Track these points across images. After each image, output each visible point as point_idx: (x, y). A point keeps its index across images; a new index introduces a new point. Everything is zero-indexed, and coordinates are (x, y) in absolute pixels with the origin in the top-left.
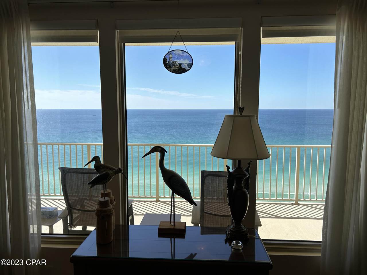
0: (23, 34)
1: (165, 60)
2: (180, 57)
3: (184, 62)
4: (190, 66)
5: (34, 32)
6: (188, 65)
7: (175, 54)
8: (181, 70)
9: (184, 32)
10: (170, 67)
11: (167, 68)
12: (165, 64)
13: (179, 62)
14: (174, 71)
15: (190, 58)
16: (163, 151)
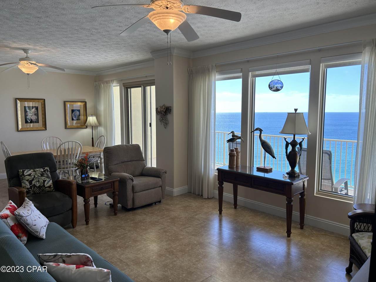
0: (213, 78)
1: (269, 85)
2: (277, 83)
3: (279, 86)
4: (282, 87)
5: (218, 76)
6: (281, 87)
7: (274, 82)
8: (277, 90)
9: (279, 70)
10: (272, 89)
11: (270, 89)
12: (269, 87)
13: (276, 86)
14: (274, 91)
15: (282, 83)
16: (261, 131)
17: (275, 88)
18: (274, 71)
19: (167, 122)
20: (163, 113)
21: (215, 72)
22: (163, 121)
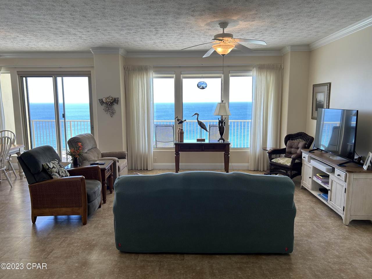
0: (151, 76)
1: (198, 85)
2: (203, 84)
3: (204, 85)
4: (206, 87)
5: (154, 75)
7: (201, 83)
8: (203, 88)
9: (204, 75)
10: (199, 87)
12: (198, 86)
13: (202, 85)
14: (201, 89)
15: (206, 84)
16: (198, 115)
17: (201, 87)
18: (201, 75)
19: (114, 111)
20: (109, 103)
21: (153, 71)
22: (110, 111)
